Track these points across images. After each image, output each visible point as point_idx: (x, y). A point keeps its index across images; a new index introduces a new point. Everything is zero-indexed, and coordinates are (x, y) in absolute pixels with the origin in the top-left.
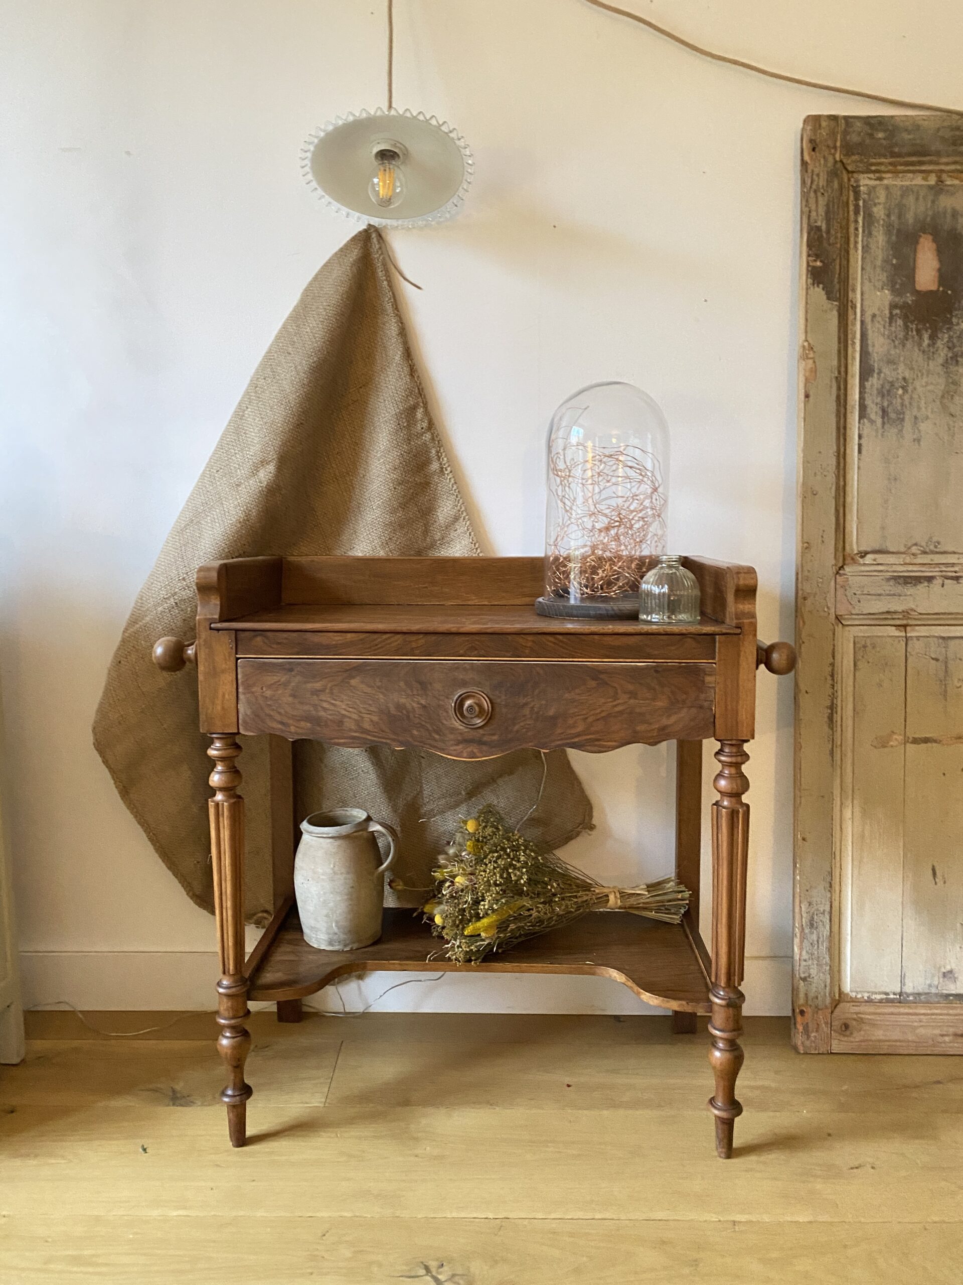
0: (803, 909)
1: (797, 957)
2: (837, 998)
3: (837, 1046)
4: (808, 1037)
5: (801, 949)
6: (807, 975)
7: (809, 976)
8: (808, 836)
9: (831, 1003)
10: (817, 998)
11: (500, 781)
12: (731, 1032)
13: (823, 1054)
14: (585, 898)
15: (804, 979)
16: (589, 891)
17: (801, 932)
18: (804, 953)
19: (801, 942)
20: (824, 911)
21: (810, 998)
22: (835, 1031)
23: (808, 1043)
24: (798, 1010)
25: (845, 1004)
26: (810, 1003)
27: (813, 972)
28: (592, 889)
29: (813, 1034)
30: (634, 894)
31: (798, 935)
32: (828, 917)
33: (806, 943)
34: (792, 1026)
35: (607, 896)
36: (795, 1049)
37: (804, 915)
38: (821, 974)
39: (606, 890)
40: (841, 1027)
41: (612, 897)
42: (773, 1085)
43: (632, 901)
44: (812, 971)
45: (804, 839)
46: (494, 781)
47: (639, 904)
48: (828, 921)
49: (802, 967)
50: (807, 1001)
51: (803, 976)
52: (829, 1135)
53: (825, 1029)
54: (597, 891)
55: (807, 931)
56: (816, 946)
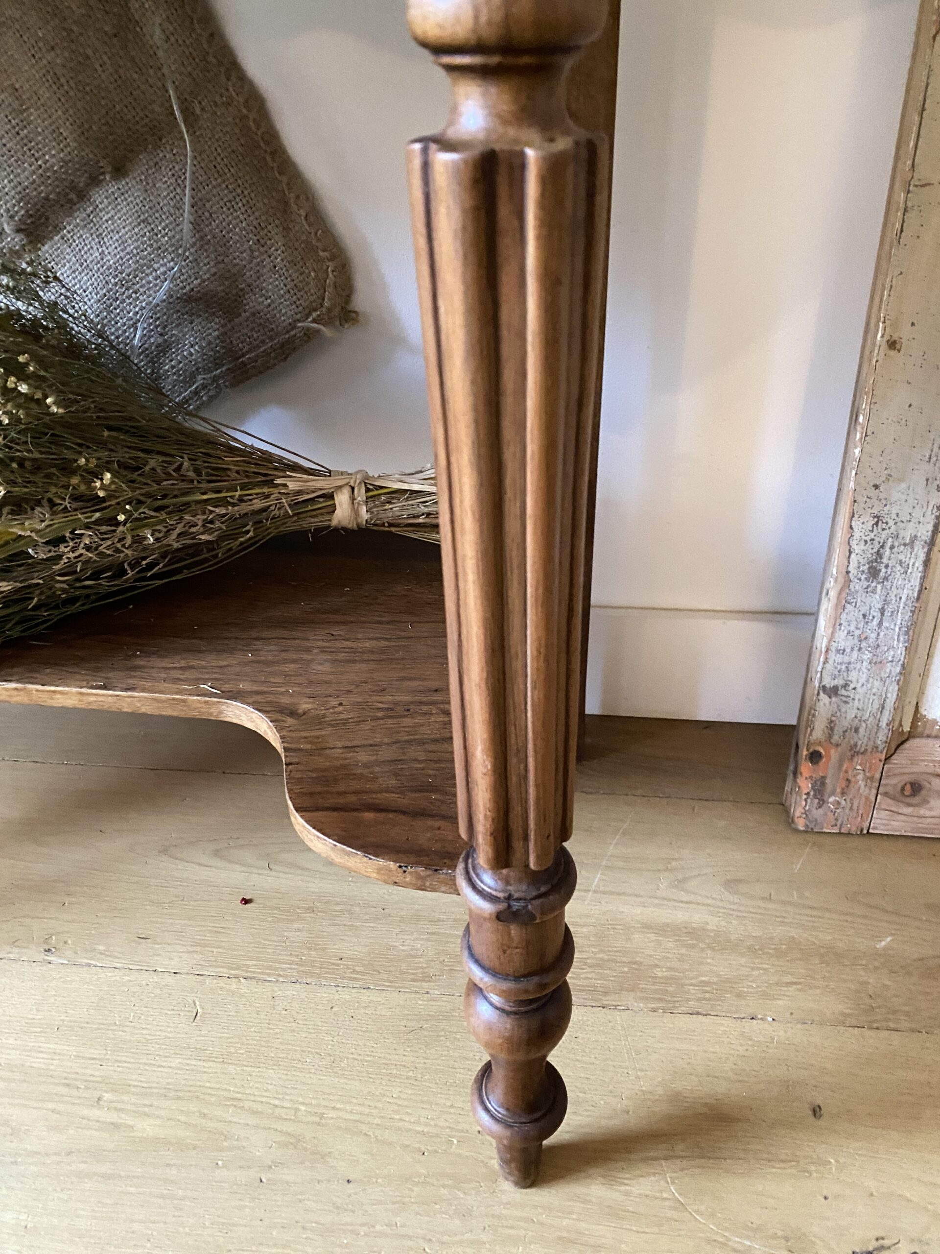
0: (857, 534)
1: (821, 642)
2: (907, 728)
3: (882, 823)
4: (822, 803)
5: (836, 624)
6: (839, 682)
7: (845, 686)
8: (904, 333)
9: (888, 743)
10: (857, 730)
11: (99, 196)
12: (517, 978)
13: (849, 834)
14: (258, 504)
15: (833, 692)
16: (270, 483)
17: (841, 590)
18: (841, 635)
19: (841, 606)
20: (914, 538)
21: (838, 730)
22: (886, 794)
23: (818, 813)
24: (805, 753)
25: (923, 741)
26: (836, 738)
27: (859, 677)
28: (278, 481)
29: (831, 799)
30: (406, 491)
31: (833, 594)
32: (922, 556)
33: (851, 614)
34: (790, 777)
35: (331, 497)
36: (789, 821)
37: (857, 548)
38: (877, 684)
39: (322, 484)
40: (903, 789)
41: (342, 499)
42: (713, 923)
43: (397, 509)
44: (853, 676)
45: (892, 345)
46: (82, 195)
47: (417, 517)
48: (919, 564)
49: (829, 666)
50: (830, 736)
51: (828, 682)
52: (816, 1111)
53: (864, 791)
54: (292, 486)
55: (856, 586)
56: (876, 622)
